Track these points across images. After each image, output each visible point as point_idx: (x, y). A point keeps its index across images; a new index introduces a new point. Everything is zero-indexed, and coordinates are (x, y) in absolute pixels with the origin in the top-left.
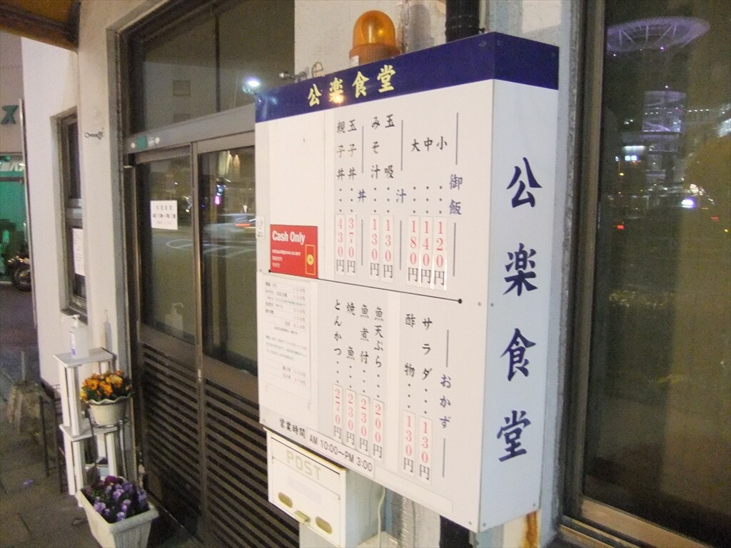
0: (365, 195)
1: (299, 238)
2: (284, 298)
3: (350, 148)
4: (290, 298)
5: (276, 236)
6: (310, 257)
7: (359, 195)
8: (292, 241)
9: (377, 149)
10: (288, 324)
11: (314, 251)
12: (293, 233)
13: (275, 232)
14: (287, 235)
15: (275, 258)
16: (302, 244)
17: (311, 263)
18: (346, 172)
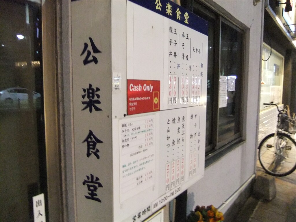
0: (180, 66)
1: (149, 88)
2: (139, 130)
3: (174, 42)
4: (142, 128)
5: (132, 87)
6: (156, 99)
7: (177, 66)
8: (145, 90)
9: (184, 47)
10: (140, 147)
11: (158, 95)
12: (145, 85)
13: (131, 85)
14: (140, 86)
15: (131, 104)
16: (151, 92)
17: (156, 102)
18: (173, 53)
